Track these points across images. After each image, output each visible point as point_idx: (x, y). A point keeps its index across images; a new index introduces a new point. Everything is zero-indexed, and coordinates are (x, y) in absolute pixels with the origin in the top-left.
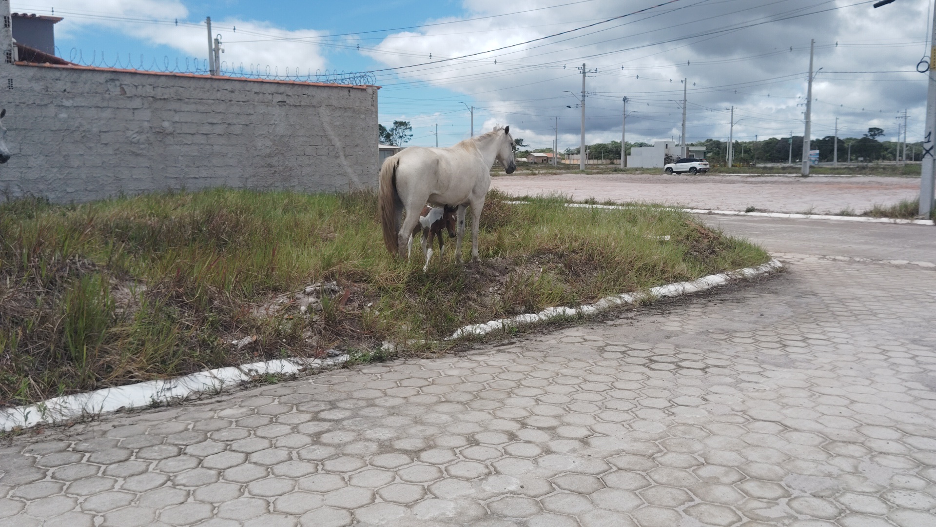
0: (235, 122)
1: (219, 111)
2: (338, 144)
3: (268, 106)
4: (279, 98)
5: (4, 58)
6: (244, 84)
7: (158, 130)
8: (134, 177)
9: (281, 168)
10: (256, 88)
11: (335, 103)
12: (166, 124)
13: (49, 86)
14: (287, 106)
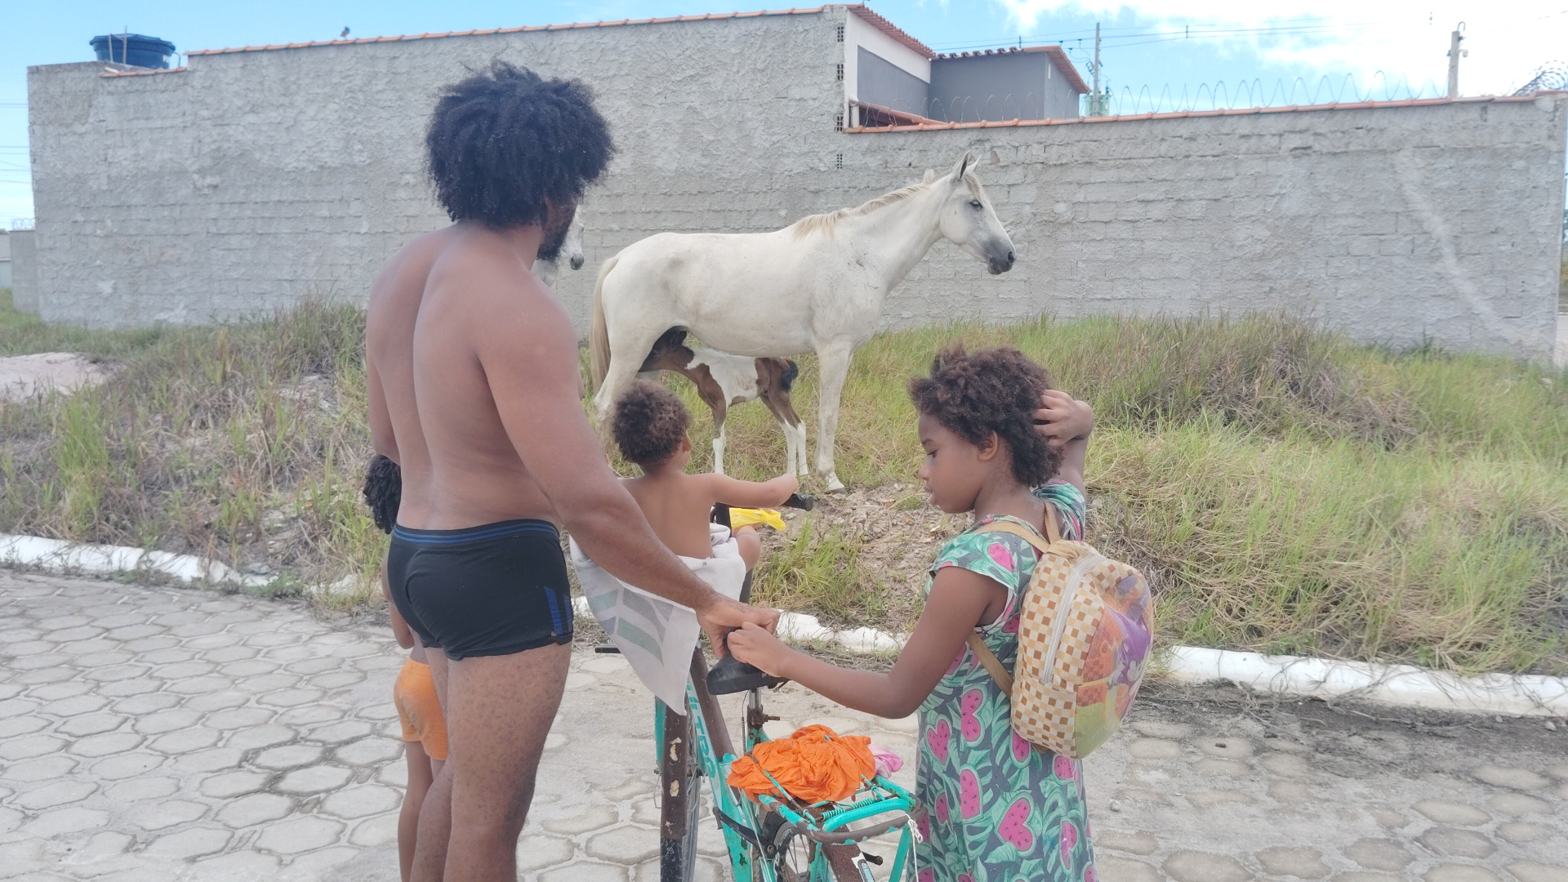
0: (1192, 196)
1: (1161, 177)
2: (1440, 228)
3: (1268, 159)
4: (1296, 141)
5: (834, 124)
6: (1219, 121)
7: (1045, 218)
8: (1001, 296)
9: (1286, 283)
10: (1245, 127)
11: (1440, 139)
12: (1061, 208)
13: (889, 159)
14: (1314, 156)
